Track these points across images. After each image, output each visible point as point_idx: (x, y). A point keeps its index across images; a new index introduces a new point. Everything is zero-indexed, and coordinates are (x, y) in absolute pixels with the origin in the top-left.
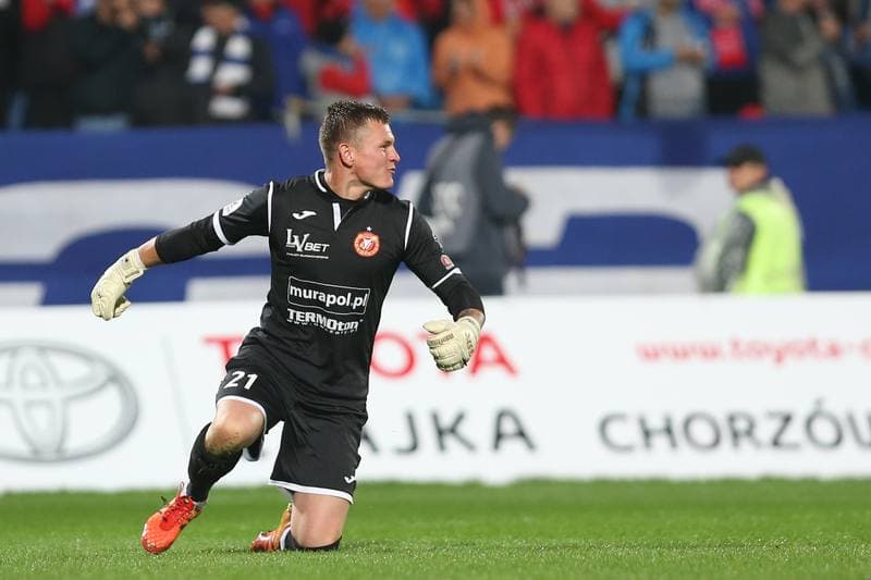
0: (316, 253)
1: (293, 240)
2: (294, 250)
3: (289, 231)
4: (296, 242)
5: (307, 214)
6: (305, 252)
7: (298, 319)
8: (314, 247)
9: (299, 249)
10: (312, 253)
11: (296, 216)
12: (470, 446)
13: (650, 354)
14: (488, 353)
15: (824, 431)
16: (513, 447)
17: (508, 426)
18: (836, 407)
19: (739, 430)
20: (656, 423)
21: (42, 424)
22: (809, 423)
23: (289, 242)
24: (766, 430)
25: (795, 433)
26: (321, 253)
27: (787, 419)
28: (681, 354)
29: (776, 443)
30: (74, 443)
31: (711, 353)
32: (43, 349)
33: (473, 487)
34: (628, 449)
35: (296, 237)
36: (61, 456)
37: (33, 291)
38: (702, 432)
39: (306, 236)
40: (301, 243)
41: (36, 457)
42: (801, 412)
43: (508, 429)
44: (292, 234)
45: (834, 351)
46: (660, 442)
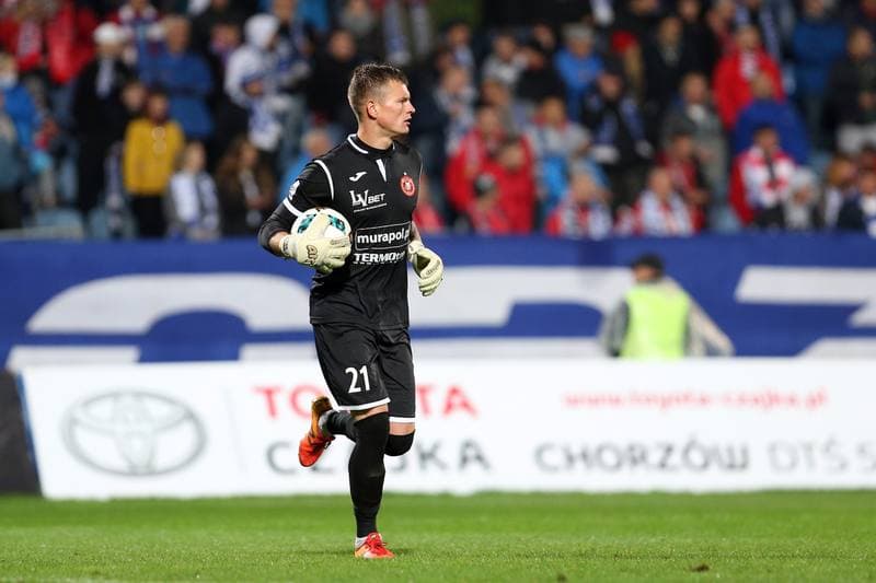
0: (378, 203)
1: (357, 199)
2: (361, 206)
3: (352, 192)
4: (361, 199)
5: (360, 175)
6: (369, 205)
7: (363, 259)
8: (375, 199)
9: (364, 204)
10: (374, 204)
11: (352, 179)
12: (443, 466)
13: (573, 401)
14: (456, 400)
15: (696, 458)
16: (474, 468)
17: (471, 453)
18: (706, 440)
19: (636, 456)
20: (576, 450)
21: (138, 450)
22: (686, 451)
23: (354, 201)
24: (655, 457)
25: (675, 459)
26: (381, 202)
27: (669, 450)
28: (595, 401)
29: (663, 465)
30: (162, 461)
31: (616, 401)
32: (139, 395)
33: (445, 497)
34: (554, 469)
35: (359, 196)
36: (150, 472)
37: (130, 353)
38: (609, 458)
39: (366, 192)
40: (364, 198)
41: (133, 472)
42: (680, 443)
43: (471, 455)
44: (355, 193)
45: (704, 401)
46: (579, 465)
